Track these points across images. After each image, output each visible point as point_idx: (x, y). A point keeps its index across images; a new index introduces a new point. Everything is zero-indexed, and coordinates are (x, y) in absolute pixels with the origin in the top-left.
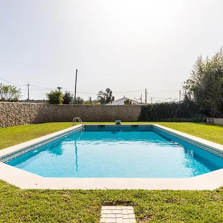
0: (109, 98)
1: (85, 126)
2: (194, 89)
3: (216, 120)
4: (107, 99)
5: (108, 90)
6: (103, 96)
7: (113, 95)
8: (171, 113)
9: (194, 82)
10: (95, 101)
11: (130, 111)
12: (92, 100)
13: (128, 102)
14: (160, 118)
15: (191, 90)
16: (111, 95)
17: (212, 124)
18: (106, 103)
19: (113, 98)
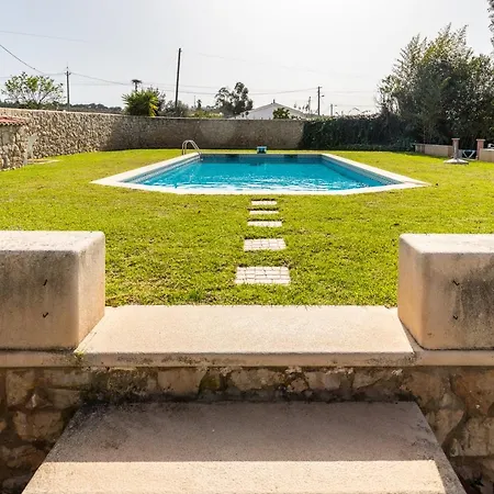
0: (242, 103)
1: (203, 156)
2: (398, 94)
3: (429, 148)
4: (237, 104)
5: (240, 87)
6: (228, 99)
7: (250, 96)
8: (357, 134)
9: (399, 82)
10: (210, 110)
11: (283, 131)
12: (203, 105)
13: (280, 113)
14: (337, 144)
15: (393, 95)
16: (244, 97)
17: (423, 153)
18: (235, 115)
19: (250, 103)
